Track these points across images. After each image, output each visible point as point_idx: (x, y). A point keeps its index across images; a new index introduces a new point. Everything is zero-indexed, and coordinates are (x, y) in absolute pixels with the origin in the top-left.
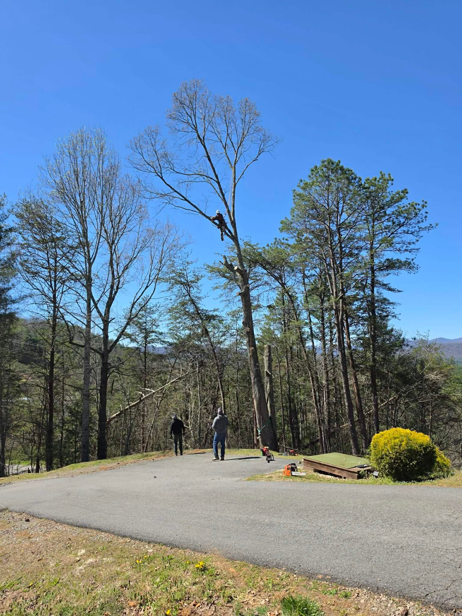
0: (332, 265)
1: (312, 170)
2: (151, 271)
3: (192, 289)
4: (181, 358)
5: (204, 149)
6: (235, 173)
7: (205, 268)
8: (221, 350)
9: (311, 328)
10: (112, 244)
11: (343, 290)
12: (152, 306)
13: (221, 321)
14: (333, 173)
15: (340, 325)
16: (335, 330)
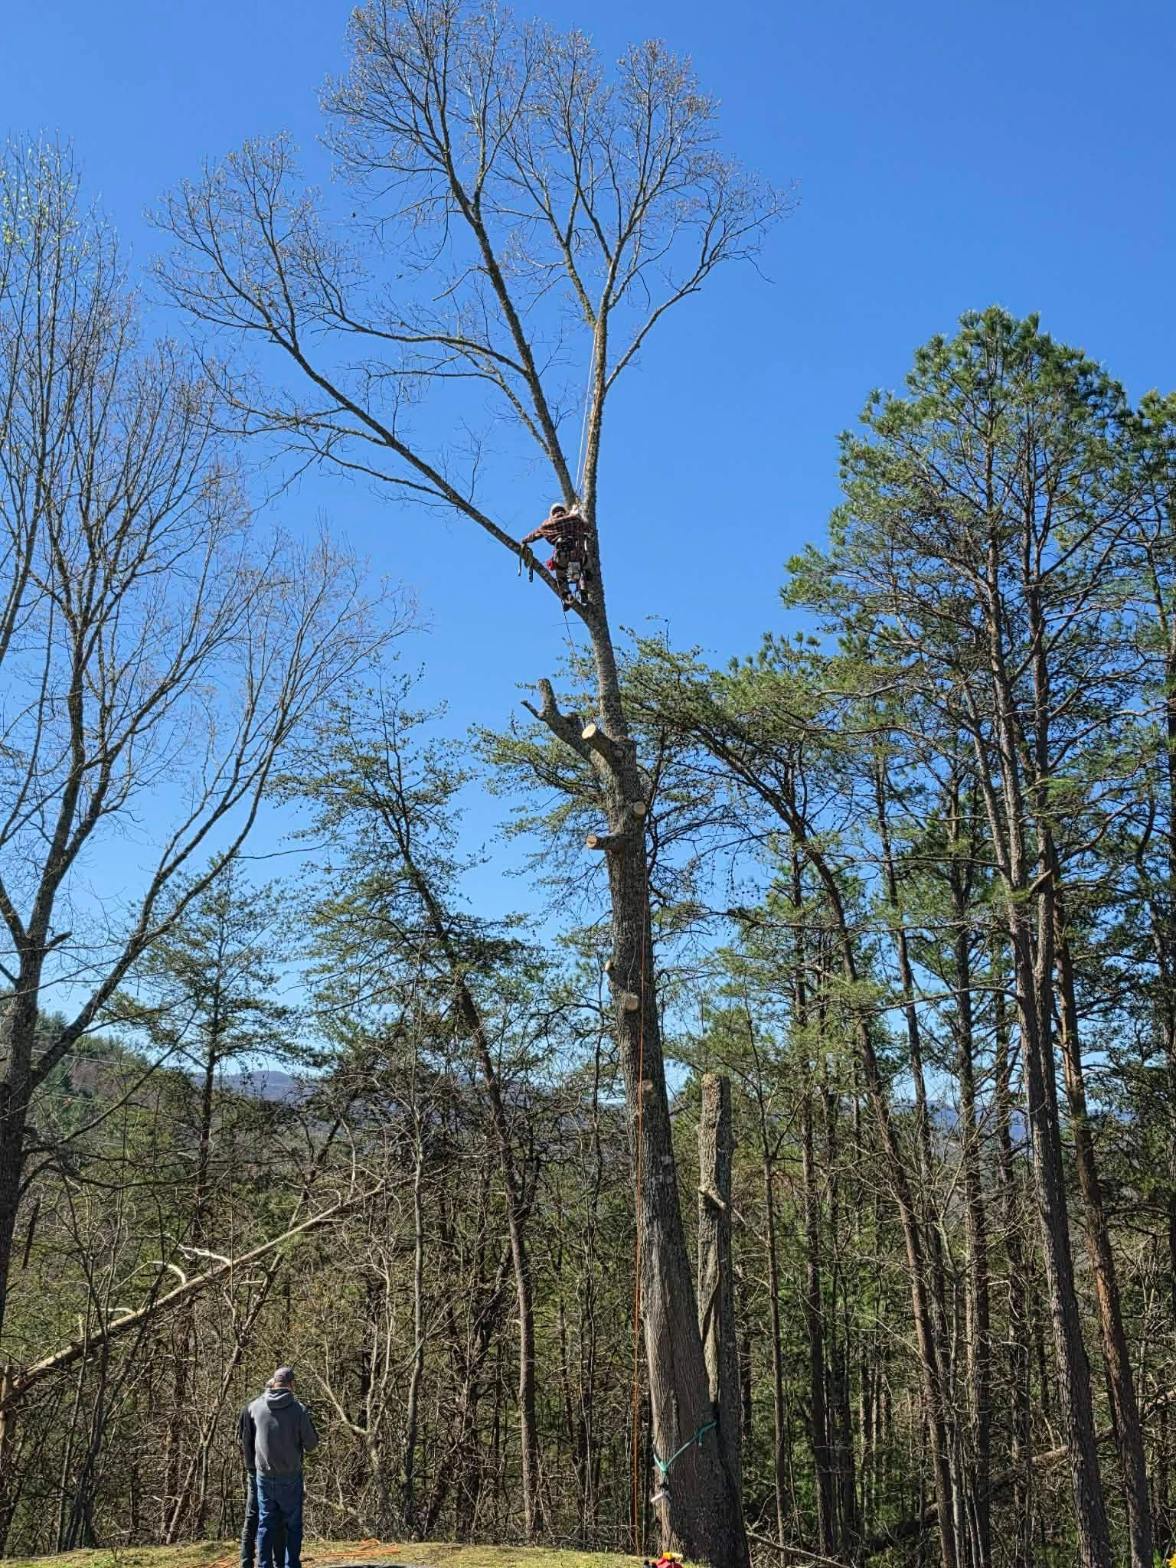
0: (1005, 749)
1: (924, 357)
2: (245, 743)
3: (420, 828)
4: (358, 1122)
5: (477, 239)
6: (604, 343)
7: (475, 742)
8: (537, 1096)
9: (913, 1019)
10: (87, 623)
11: (1051, 857)
12: (248, 892)
13: (532, 972)
14: (1008, 366)
15: (1038, 1008)
16: (1016, 1032)
